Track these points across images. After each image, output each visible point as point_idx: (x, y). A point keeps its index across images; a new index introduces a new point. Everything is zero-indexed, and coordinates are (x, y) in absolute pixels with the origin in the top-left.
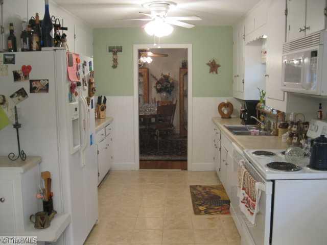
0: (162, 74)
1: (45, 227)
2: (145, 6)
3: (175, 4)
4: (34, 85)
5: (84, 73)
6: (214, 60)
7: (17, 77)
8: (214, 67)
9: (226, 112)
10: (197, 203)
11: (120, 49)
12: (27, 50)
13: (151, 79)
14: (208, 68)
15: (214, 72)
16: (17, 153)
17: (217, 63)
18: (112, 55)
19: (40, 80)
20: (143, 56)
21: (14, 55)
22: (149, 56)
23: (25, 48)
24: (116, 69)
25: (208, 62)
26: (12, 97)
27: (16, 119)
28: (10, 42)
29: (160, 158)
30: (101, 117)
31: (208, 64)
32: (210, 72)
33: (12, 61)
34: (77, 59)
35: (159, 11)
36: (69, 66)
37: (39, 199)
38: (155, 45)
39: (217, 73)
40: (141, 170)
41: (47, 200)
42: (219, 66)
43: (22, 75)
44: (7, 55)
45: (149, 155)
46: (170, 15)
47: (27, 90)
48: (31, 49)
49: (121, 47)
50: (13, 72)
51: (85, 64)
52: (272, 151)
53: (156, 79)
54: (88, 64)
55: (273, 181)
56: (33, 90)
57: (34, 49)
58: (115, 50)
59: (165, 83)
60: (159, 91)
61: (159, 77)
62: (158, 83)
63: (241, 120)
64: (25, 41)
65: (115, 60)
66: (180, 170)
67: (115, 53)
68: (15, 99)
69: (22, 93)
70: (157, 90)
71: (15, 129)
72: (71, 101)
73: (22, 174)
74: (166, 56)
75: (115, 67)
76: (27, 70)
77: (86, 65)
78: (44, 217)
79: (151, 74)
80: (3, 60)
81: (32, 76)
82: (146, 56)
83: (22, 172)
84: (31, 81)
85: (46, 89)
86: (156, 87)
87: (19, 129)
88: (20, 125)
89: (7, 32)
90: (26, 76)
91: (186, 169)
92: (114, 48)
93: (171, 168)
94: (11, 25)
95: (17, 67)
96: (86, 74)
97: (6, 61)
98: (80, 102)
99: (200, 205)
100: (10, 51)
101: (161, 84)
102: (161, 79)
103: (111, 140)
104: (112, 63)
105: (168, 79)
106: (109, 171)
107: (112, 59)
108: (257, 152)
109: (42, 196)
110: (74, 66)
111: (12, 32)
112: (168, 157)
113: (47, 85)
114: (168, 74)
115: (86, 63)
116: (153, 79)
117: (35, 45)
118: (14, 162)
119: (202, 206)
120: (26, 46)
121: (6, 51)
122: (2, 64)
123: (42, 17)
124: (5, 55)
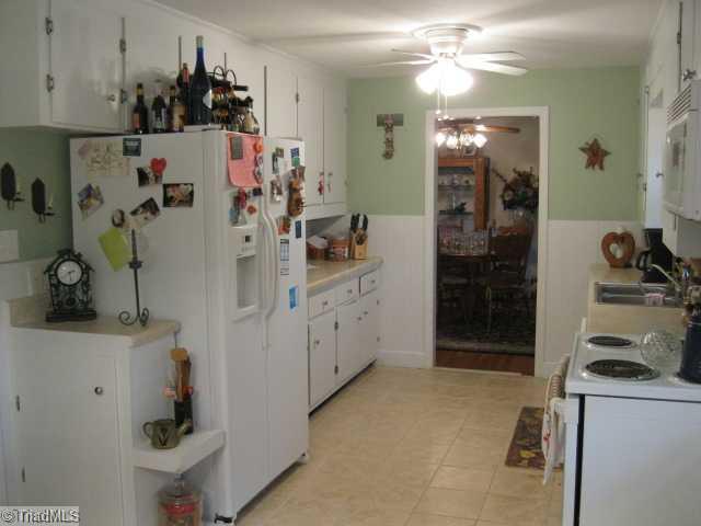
0: (514, 170)
1: (168, 445)
2: (416, 34)
3: (477, 28)
4: (170, 194)
5: (275, 170)
6: (596, 140)
7: (143, 178)
8: (595, 155)
9: (619, 254)
10: (518, 442)
11: (398, 120)
12: (163, 131)
13: (494, 180)
14: (584, 158)
15: (597, 167)
16: (134, 313)
17: (603, 147)
18: (384, 132)
19: (178, 185)
20: (464, 133)
21: (139, 140)
22: (479, 132)
23: (159, 127)
24: (389, 161)
25: (582, 144)
26: (134, 213)
27: (135, 252)
28: (137, 116)
29: (487, 346)
30: (357, 256)
31: (583, 150)
32: (587, 167)
33: (137, 152)
34: (255, 146)
35: (443, 44)
36: (233, 159)
37: (169, 396)
38: (438, 112)
39: (601, 168)
40: (437, 368)
41: (181, 400)
42: (606, 153)
43: (151, 176)
44: (130, 140)
45: (468, 339)
46: (468, 51)
47: (159, 201)
48: (169, 130)
49: (402, 116)
50: (138, 169)
51: (278, 154)
52: (631, 339)
53: (505, 181)
54: (288, 154)
55: (582, 398)
56: (167, 201)
57: (175, 129)
58: (389, 123)
59: (522, 189)
60: (509, 205)
61: (511, 177)
62: (508, 187)
63: (641, 273)
64: (158, 115)
65: (389, 143)
66: (519, 374)
67: (389, 129)
68: (140, 217)
69: (150, 206)
70: (504, 202)
71: (132, 271)
72: (235, 222)
73: (130, 348)
74: (517, 131)
75: (388, 155)
76: (159, 165)
77: (282, 156)
78: (166, 430)
79: (494, 171)
80: (122, 149)
81: (167, 178)
82: (473, 132)
83: (131, 344)
84: (166, 187)
85: (188, 200)
86: (502, 197)
87: (139, 271)
88: (141, 263)
89: (133, 99)
90: (158, 178)
91: (531, 373)
92: (387, 117)
93: (492, 369)
94: (140, 86)
95: (144, 161)
96: (282, 172)
97: (127, 151)
98: (262, 226)
99: (526, 448)
100: (136, 132)
101: (513, 191)
102: (516, 181)
103: (378, 302)
104: (382, 148)
105: (529, 180)
106: (371, 365)
107: (384, 140)
108: (597, 338)
109: (174, 393)
110: (245, 159)
111: (140, 99)
112: (505, 347)
113: (192, 194)
114: (528, 170)
115: (282, 151)
116: (497, 179)
117: (177, 121)
118: (129, 328)
119: (529, 450)
120: (161, 124)
121: (129, 133)
122: (122, 155)
123: (192, 70)
124: (125, 140)
